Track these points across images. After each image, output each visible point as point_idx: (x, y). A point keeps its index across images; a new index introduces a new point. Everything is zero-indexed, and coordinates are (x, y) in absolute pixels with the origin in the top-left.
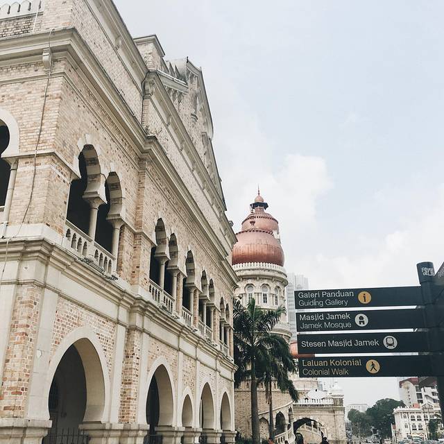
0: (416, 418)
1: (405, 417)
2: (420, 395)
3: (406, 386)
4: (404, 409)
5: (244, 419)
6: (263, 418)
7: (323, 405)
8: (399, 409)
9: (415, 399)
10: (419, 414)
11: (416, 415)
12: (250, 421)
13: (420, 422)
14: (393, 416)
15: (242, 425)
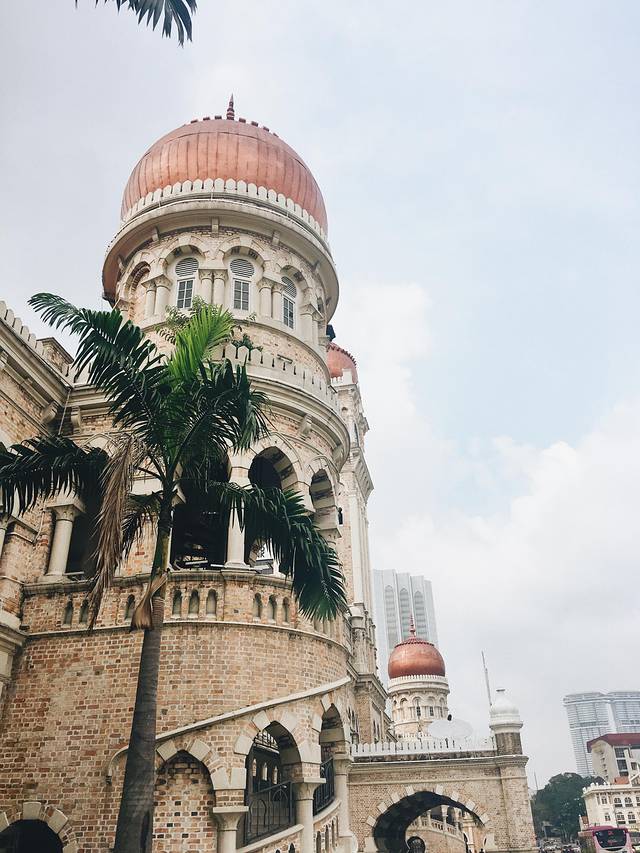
0: (623, 803)
1: (604, 801)
2: (622, 764)
3: (598, 749)
4: (601, 787)
5: (86, 766)
6: (184, 756)
7: (468, 754)
8: (593, 787)
9: (615, 771)
10: (627, 796)
11: (622, 798)
12: (117, 771)
13: (630, 809)
14: (583, 801)
15: (73, 796)
